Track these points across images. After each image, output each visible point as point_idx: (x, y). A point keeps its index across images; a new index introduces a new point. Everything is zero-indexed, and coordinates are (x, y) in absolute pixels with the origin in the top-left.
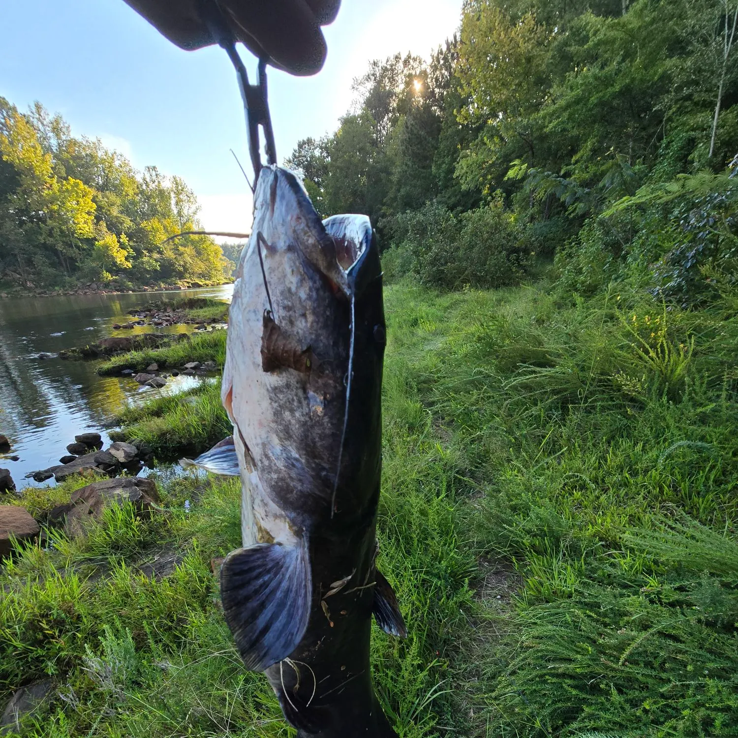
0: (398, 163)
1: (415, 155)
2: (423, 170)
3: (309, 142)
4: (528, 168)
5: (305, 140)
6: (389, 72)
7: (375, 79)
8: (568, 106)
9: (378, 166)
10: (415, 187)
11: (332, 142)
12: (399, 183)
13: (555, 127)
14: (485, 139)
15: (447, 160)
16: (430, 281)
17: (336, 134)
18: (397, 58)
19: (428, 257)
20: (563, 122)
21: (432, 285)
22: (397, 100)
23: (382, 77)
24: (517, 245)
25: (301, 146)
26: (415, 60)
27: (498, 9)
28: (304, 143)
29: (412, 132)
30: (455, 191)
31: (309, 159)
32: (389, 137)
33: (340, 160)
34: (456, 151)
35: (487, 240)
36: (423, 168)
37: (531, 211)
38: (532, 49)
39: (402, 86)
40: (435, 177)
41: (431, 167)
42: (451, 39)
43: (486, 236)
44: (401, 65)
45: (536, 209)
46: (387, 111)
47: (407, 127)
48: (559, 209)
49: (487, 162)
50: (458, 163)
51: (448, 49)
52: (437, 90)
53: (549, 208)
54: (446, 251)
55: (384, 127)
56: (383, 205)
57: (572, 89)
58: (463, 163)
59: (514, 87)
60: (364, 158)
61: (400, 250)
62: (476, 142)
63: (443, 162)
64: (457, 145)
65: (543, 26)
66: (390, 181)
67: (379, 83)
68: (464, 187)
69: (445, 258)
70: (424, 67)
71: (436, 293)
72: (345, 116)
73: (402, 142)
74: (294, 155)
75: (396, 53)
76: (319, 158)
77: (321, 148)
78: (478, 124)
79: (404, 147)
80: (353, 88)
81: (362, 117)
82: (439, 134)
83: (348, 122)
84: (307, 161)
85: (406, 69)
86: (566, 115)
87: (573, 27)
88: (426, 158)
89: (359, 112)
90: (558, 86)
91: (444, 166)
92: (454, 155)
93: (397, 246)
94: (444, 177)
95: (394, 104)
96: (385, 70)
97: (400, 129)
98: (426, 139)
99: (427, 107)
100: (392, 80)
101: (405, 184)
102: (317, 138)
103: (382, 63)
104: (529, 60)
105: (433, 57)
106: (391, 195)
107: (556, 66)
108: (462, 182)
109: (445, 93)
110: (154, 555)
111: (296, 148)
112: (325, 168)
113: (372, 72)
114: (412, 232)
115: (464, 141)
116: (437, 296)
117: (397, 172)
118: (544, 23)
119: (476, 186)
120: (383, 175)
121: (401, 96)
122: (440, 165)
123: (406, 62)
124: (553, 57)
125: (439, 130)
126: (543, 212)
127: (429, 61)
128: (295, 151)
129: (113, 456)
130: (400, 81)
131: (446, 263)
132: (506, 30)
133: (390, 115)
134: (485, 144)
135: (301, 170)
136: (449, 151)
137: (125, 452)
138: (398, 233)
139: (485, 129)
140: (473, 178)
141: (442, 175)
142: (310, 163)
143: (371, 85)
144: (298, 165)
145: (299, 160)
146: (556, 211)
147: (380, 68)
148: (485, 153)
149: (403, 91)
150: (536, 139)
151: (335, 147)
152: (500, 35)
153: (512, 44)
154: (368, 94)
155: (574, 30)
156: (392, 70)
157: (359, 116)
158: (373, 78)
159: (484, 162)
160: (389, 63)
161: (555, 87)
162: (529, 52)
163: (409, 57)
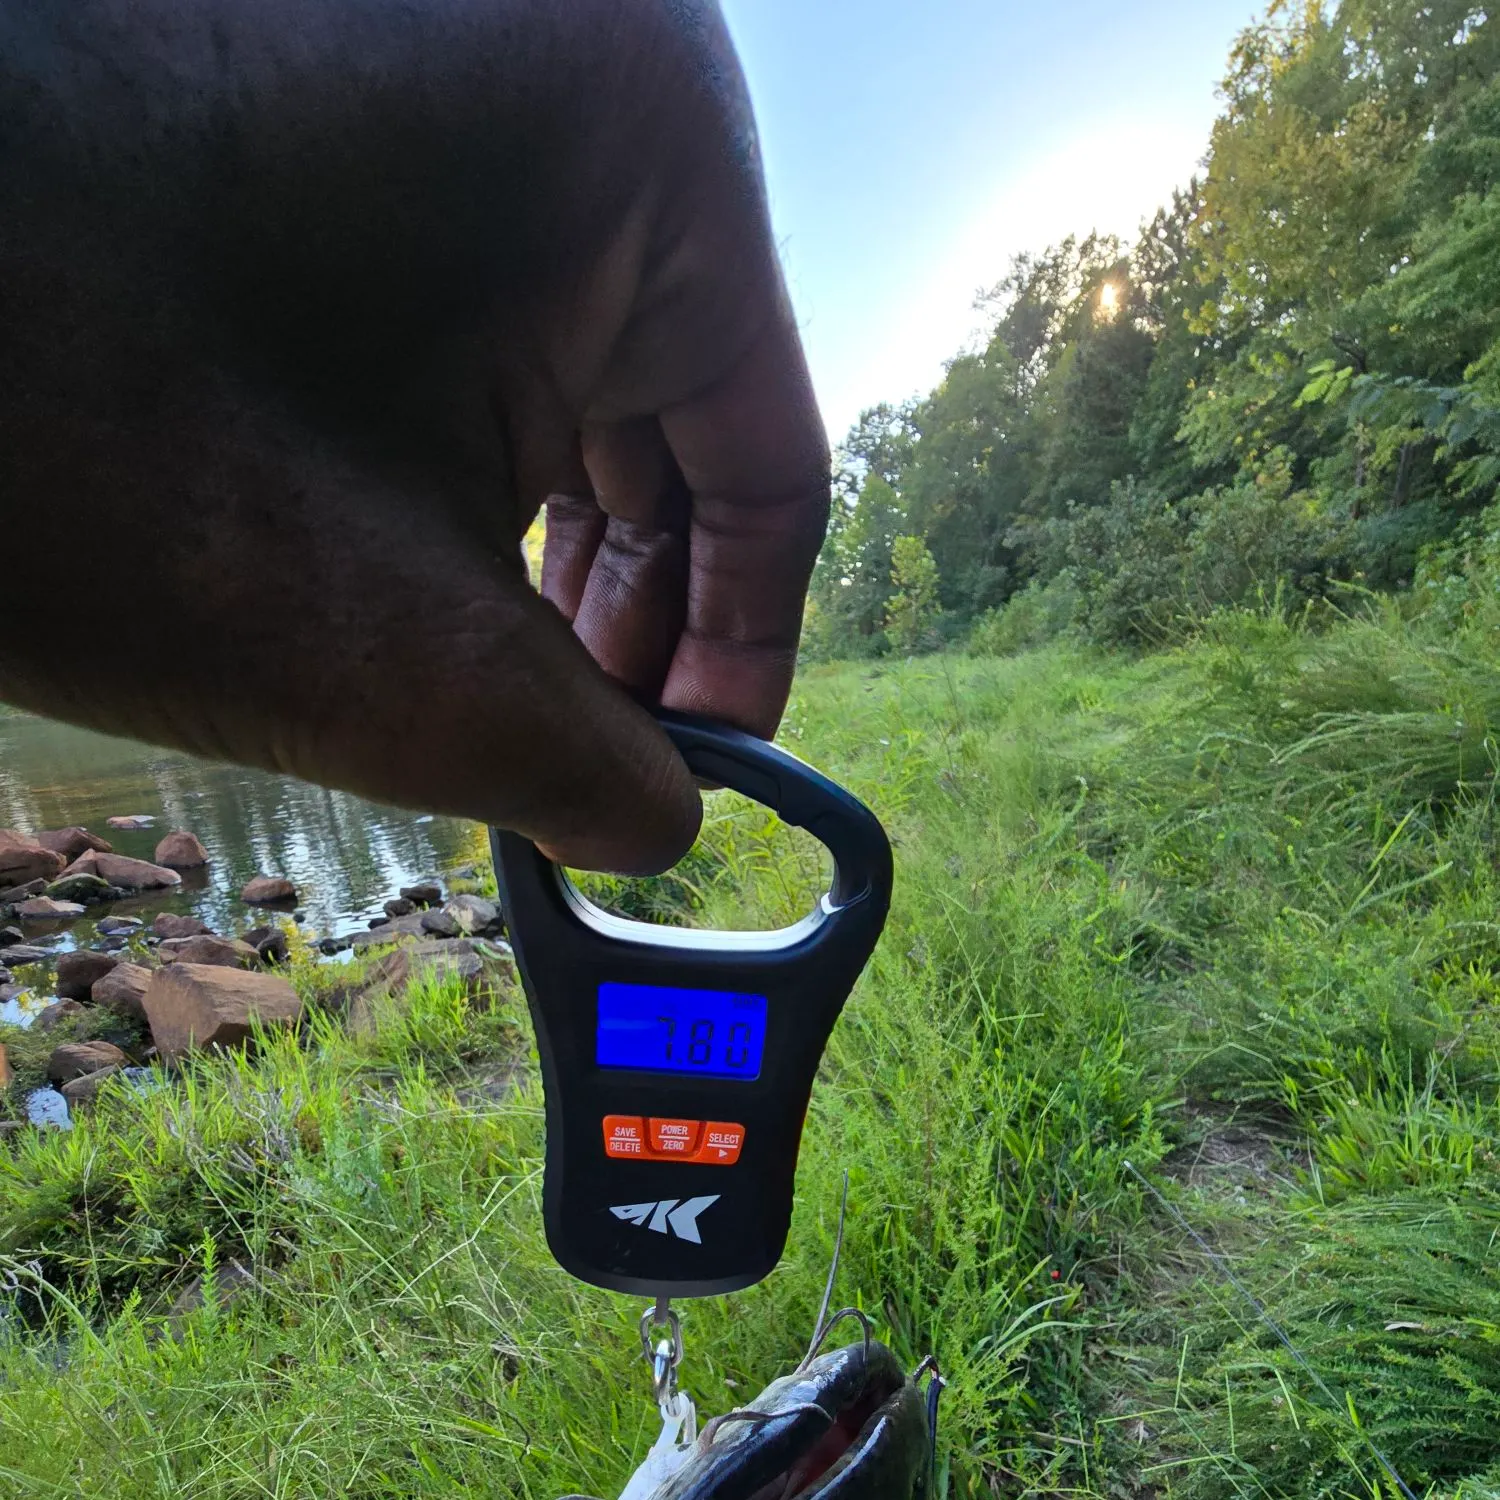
0: (1056, 431)
1: (1095, 411)
2: (1108, 438)
3: (882, 411)
4: (1354, 374)
5: (875, 407)
6: (1050, 272)
7: (1020, 286)
8: (1458, 260)
9: (1015, 440)
10: (1089, 471)
11: (925, 406)
12: (1056, 468)
13: (1423, 306)
14: (1253, 358)
15: (1162, 413)
16: (1109, 637)
17: (933, 394)
18: (1067, 244)
19: (1110, 588)
20: (1443, 295)
21: (1115, 644)
22: (1062, 319)
23: (1035, 280)
24: (1318, 553)
25: (864, 420)
26: (1105, 241)
27: (1293, 107)
28: (871, 414)
29: (1089, 369)
30: (1178, 472)
31: (878, 441)
32: (1042, 387)
33: (936, 436)
34: (1184, 394)
35: (1247, 546)
36: (1111, 433)
37: (1357, 492)
38: (1371, 166)
39: (1075, 293)
40: (1135, 449)
41: (1126, 431)
42: (1185, 188)
43: (1244, 536)
44: (1074, 255)
45: (1369, 489)
46: (1041, 341)
47: (1080, 361)
48: (1429, 487)
49: (1255, 404)
50: (1188, 412)
51: (1179, 207)
52: (1147, 287)
53: (1404, 488)
54: (1149, 573)
55: (1031, 371)
56: (1021, 511)
57: (1469, 225)
58: (1200, 411)
59: (1324, 248)
60: (988, 428)
61: (1048, 591)
62: (1230, 368)
63: (1155, 419)
64: (1188, 382)
65: (1398, 118)
66: (1037, 467)
67: (1027, 293)
68: (1198, 460)
69: (1148, 587)
70: (1122, 253)
71: (1120, 658)
72: (955, 357)
73: (1069, 390)
74: (852, 438)
75: (1066, 237)
76: (897, 439)
77: (904, 418)
78: (1236, 333)
79: (1071, 399)
80: (975, 306)
81: (986, 357)
82: (1148, 366)
83: (960, 369)
84: (874, 444)
85: (1085, 260)
86: (1453, 277)
87: (1474, 108)
88: (1116, 415)
89: (983, 349)
90: (1432, 226)
91: (1155, 425)
92: (1178, 400)
93: (1044, 585)
94: (1156, 447)
95: (1055, 327)
96: (1041, 268)
97: (1065, 366)
98: (1120, 378)
99: (1124, 321)
100: (1055, 285)
101: (1069, 469)
102: (896, 405)
103: (1037, 256)
104: (1363, 190)
105: (1143, 230)
106: (1037, 492)
107: (1429, 191)
108: (1193, 448)
109: (1166, 289)
110: (484, 1076)
111: (857, 424)
112: (907, 455)
113: (1015, 274)
114: (1076, 543)
115: (1203, 373)
116: (1126, 663)
117: (1051, 447)
118: (1403, 113)
119: (1227, 455)
120: (1023, 456)
121: (1071, 310)
122: (1148, 425)
123: (1085, 250)
124: (1423, 173)
125: (1148, 360)
126: (1388, 497)
127: (1137, 238)
128: (854, 429)
129: (453, 920)
130: (1071, 284)
131: (1148, 597)
132: (1311, 142)
133: (1046, 348)
134: (1252, 370)
135: (862, 462)
136: (1169, 396)
137: (475, 913)
138: (1048, 563)
139: (1253, 341)
140: (1220, 440)
141: (1151, 444)
142: (879, 449)
143: (1011, 297)
144: (856, 453)
145: (860, 446)
146: (1420, 491)
147: (1031, 265)
148: (1251, 387)
149: (1076, 301)
150: (1372, 347)
151: (931, 416)
152: (1295, 153)
153: (1324, 165)
154: (1004, 315)
155: (1477, 112)
156: (1056, 266)
157: (980, 357)
158: (1015, 284)
159: (1248, 405)
160: (1052, 254)
161: (1425, 227)
162: (1363, 172)
163: (1093, 238)
